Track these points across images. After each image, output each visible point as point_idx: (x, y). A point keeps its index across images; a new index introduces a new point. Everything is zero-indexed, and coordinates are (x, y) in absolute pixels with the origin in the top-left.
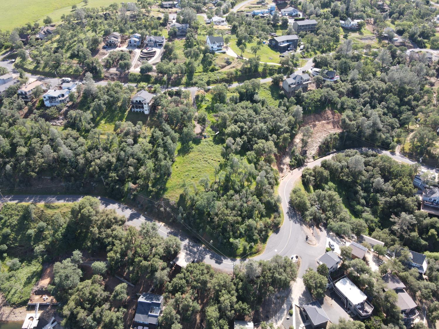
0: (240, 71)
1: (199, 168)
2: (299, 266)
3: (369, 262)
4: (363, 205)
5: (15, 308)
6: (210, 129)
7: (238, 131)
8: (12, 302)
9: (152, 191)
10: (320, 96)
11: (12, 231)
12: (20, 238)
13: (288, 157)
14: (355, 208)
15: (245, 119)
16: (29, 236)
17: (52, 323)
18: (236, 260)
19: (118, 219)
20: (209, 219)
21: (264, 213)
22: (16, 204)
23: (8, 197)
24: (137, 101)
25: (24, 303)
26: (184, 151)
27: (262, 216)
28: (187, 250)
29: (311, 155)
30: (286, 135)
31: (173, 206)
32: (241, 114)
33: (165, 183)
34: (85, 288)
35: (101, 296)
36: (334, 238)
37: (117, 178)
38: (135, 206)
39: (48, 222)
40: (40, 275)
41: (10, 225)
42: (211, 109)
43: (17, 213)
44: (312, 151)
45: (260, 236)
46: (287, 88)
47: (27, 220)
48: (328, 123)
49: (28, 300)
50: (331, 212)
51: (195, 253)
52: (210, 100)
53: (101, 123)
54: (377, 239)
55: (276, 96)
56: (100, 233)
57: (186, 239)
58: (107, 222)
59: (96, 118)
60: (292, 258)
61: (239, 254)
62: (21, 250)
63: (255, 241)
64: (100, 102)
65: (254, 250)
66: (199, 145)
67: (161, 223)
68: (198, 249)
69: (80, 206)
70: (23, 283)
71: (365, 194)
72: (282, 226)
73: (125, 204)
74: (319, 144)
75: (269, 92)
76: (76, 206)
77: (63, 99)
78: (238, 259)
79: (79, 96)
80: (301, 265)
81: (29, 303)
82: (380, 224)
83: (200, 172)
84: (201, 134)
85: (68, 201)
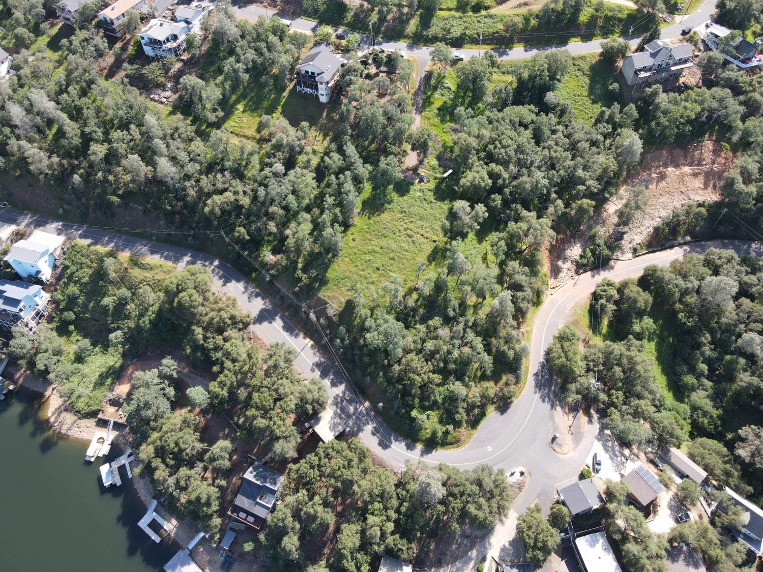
0: (537, 16)
1: (393, 251)
2: (520, 489)
3: (659, 508)
4: (699, 376)
5: (80, 418)
6: (434, 162)
7: (486, 185)
8: (77, 409)
9: (300, 280)
10: (698, 109)
11: (81, 291)
12: (92, 307)
13: (579, 245)
14: (680, 380)
15: (509, 156)
16: (105, 309)
17: (129, 456)
18: (415, 447)
19: (238, 319)
20: (386, 362)
21: (489, 373)
22: (89, 246)
23: (77, 230)
24: (307, 72)
25: (93, 414)
26: (374, 206)
27: (484, 378)
28: (337, 407)
29: (631, 246)
30: (586, 202)
31: (331, 318)
32: (504, 142)
33: (326, 267)
34: (169, 434)
35: (193, 448)
36: (610, 444)
37: (247, 237)
38: (271, 295)
39: (133, 291)
40: (116, 375)
41: (79, 281)
42: (447, 113)
43: (90, 263)
44: (637, 235)
45: (468, 415)
46: (629, 75)
47: (103, 280)
48: (695, 175)
49: (99, 411)
50: (620, 393)
51: (349, 416)
52: (454, 88)
53: (236, 109)
54: (695, 461)
55: (599, 92)
56: (205, 338)
57: (341, 384)
58: (218, 322)
59: (230, 98)
60: (512, 474)
61: (424, 438)
62: (94, 325)
63: (457, 424)
64: (238, 65)
65: (449, 438)
66: (405, 198)
67: (308, 340)
68: (356, 409)
69: (178, 285)
70: (94, 381)
71: (714, 355)
72: (516, 401)
73: (257, 287)
74: (657, 222)
75: (587, 80)
76: (171, 283)
77: (174, 45)
78: (419, 447)
79: (205, 38)
80: (524, 490)
81: (100, 416)
82: (719, 422)
83: (393, 259)
84: (415, 170)
85: (166, 258)
